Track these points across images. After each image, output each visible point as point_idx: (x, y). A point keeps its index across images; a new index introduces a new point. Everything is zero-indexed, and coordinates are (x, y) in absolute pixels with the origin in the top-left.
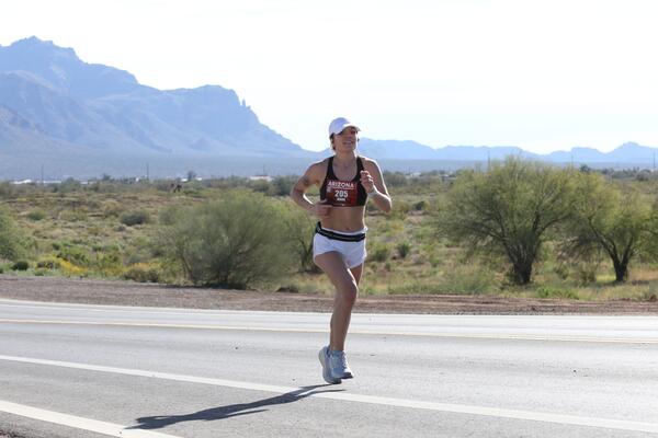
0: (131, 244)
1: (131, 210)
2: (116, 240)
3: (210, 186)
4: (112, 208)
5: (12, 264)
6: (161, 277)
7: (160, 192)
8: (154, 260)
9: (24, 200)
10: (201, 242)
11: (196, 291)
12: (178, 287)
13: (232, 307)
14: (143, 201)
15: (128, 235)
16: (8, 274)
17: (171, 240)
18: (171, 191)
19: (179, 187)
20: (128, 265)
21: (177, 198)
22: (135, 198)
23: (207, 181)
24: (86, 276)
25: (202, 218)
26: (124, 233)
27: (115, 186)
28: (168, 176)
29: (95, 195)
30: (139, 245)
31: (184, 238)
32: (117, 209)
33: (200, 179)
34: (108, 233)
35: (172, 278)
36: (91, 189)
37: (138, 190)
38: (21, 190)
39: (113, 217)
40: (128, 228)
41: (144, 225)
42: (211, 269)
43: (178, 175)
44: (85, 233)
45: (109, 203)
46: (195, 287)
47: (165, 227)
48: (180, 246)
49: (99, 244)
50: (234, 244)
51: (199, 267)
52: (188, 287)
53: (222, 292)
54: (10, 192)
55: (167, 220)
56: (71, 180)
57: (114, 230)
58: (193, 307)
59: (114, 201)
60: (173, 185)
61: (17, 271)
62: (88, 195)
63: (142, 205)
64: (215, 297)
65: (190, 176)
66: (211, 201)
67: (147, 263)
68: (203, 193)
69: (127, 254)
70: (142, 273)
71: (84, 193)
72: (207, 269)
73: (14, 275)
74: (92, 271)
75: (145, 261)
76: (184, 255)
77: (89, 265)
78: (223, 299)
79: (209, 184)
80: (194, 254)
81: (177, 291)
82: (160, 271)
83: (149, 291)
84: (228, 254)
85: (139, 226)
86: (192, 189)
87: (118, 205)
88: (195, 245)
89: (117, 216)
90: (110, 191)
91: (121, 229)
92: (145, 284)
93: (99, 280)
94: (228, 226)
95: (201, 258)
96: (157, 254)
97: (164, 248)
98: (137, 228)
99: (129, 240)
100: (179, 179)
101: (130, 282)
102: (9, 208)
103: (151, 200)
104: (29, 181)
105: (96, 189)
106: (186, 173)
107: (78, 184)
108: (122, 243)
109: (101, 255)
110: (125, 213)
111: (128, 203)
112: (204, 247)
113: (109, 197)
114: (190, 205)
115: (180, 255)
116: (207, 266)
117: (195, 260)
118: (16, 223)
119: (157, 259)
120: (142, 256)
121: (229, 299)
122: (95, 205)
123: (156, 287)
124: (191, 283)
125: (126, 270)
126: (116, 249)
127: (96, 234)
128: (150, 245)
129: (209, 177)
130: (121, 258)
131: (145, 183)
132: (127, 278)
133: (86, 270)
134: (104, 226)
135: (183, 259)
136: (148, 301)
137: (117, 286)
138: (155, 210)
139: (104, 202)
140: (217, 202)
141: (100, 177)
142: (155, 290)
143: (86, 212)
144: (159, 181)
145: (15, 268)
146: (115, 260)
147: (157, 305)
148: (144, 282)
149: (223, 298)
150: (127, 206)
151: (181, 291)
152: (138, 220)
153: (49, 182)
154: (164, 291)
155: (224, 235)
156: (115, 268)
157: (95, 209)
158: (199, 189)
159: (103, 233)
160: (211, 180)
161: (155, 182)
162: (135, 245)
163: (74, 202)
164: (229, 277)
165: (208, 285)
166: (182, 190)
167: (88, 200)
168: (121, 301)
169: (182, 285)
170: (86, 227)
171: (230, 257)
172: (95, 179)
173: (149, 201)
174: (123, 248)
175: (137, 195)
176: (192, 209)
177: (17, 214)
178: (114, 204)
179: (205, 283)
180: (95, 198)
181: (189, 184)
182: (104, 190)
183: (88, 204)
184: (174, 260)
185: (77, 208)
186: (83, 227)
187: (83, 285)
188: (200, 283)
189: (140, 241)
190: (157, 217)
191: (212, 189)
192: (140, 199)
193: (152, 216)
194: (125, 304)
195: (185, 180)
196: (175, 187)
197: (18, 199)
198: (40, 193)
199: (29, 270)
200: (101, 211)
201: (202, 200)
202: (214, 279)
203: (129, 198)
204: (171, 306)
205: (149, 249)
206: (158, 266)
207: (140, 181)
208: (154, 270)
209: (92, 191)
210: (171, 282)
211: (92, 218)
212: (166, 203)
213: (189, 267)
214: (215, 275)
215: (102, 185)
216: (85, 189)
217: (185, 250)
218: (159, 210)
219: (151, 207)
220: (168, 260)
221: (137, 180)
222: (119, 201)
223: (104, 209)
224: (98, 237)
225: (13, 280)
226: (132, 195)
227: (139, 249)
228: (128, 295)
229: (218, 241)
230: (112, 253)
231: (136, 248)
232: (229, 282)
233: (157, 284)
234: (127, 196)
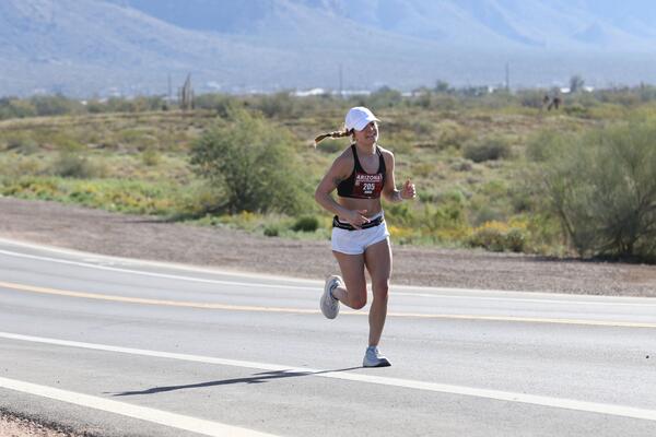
0: (480, 191)
1: (481, 138)
2: (456, 185)
3: (605, 100)
4: (451, 134)
5: (293, 221)
6: (528, 244)
7: (527, 109)
8: (515, 217)
9: (312, 120)
10: (592, 189)
11: (583, 266)
12: (554, 259)
13: (641, 293)
14: (499, 124)
15: (475, 177)
16: (287, 238)
17: (543, 185)
18: (545, 109)
19: (556, 101)
20: (477, 224)
21: (554, 119)
22: (487, 119)
23: (602, 91)
24: (409, 241)
25: (593, 152)
26: (469, 175)
27: (453, 98)
28: (540, 84)
29: (425, 113)
30: (493, 193)
31: (565, 181)
32: (458, 136)
33: (590, 89)
34: (444, 173)
35: (545, 246)
36: (417, 104)
37: (493, 106)
38: (307, 105)
39: (451, 148)
40: (476, 166)
41: (500, 162)
42: (607, 231)
43: (556, 83)
44: (409, 174)
45: (446, 127)
46: (581, 260)
47: (534, 164)
48: (558, 194)
49: (430, 192)
50: (642, 195)
51: (589, 228)
52: (570, 260)
53: (623, 269)
54: (289, 109)
55: (537, 154)
56: (385, 90)
57: (455, 169)
58: (577, 291)
59: (453, 123)
60: (547, 98)
61: (300, 234)
62: (413, 114)
63: (496, 129)
64: (613, 276)
65: (575, 84)
66: (607, 124)
67: (504, 221)
68: (595, 111)
69: (474, 208)
70: (497, 237)
71: (407, 111)
72: (599, 231)
73: (295, 239)
74: (419, 233)
75: (502, 217)
76: (564, 209)
77: (413, 224)
78: (625, 280)
79: (604, 96)
80: (580, 206)
81: (552, 266)
82: (526, 235)
83: (509, 265)
84: (634, 207)
85: (493, 163)
86: (576, 105)
87: (460, 129)
88: (582, 194)
89: (458, 147)
90: (449, 108)
91: (464, 168)
92: (500, 254)
93: (429, 247)
94: (633, 163)
95: (590, 214)
96: (522, 207)
97: (532, 199)
98: (491, 167)
99: (478, 185)
100: (556, 90)
101: (479, 251)
102: (288, 133)
103: (512, 122)
104: (318, 91)
105: (425, 104)
106: (568, 79)
107: (396, 97)
108: (467, 189)
109: (433, 209)
110: (471, 142)
111: (476, 126)
112: (596, 197)
113: (446, 116)
114: (574, 130)
115: (558, 209)
116: (599, 227)
117: (582, 218)
118: (299, 158)
119: (522, 216)
120: (496, 210)
121: (636, 279)
122: (423, 130)
123: (519, 259)
124: (574, 254)
125: (472, 233)
126: (455, 198)
127: (425, 175)
128: (510, 194)
129: (603, 86)
130: (465, 214)
131: (503, 95)
132: (473, 244)
133: (410, 232)
134: (438, 162)
135: (562, 214)
136: (507, 282)
137: (457, 258)
138: (518, 137)
139: (437, 126)
140: (617, 125)
141: (431, 85)
142: (518, 264)
143: (408, 140)
144: (526, 92)
145: (297, 228)
146: (455, 216)
147: (520, 288)
148: (502, 251)
149: (626, 278)
150: (474, 132)
151: (559, 266)
152: (492, 154)
153: (350, 93)
154: (531, 266)
155: (627, 178)
156: (454, 228)
157: (423, 136)
158: (589, 105)
159: (436, 174)
160: (609, 91)
161: (519, 92)
162: (486, 194)
163: (390, 125)
164: (635, 245)
165: (601, 258)
166: (561, 106)
167: (412, 121)
168: (464, 280)
169: (561, 256)
170: (409, 163)
171: (637, 212)
172: (423, 88)
173: (509, 124)
174: (468, 197)
175: (491, 114)
176: (577, 136)
177: (301, 143)
178: (454, 128)
179: (596, 253)
180: (423, 118)
181: (573, 96)
182: (438, 106)
183: (413, 128)
184: (548, 217)
185: (394, 135)
186: (404, 164)
187: (406, 255)
188: (588, 253)
189: (495, 186)
190: (521, 149)
191: (609, 105)
192: (495, 120)
193: (514, 147)
194: (472, 286)
195: (565, 90)
196: (551, 101)
197: (302, 120)
198: (338, 110)
199: (319, 231)
200: (433, 139)
201: (594, 122)
202: (611, 247)
203: (478, 118)
204: (542, 289)
205: (509, 200)
206: (523, 226)
207: (495, 91)
208: (516, 233)
209: (420, 108)
210: (543, 251)
211: (419, 150)
212: (535, 126)
213: (573, 228)
214: (612, 241)
215: (435, 97)
216: (408, 104)
217: (565, 202)
218: (525, 138)
219: (512, 133)
220: (539, 216)
221: (491, 90)
222: (462, 123)
223: (437, 135)
224: (427, 181)
225: (295, 247)
226: (482, 114)
227: (493, 199)
228: (475, 272)
229: (619, 188)
230: (449, 204)
231: (488, 198)
232: (635, 252)
233: (522, 254)
234: (473, 115)
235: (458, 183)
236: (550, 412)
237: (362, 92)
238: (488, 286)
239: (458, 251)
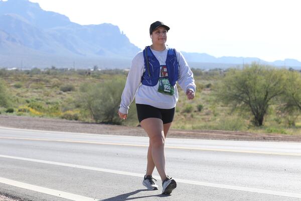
0: (65, 101)
1: (66, 84)
2: (57, 99)
3: (104, 73)
4: (56, 83)
5: (6, 109)
6: (80, 118)
7: (80, 76)
8: (76, 109)
9: (12, 78)
10: (100, 101)
11: (97, 125)
12: (88, 123)
13: (115, 134)
14: (71, 80)
15: (64, 97)
16: (4, 115)
17: (85, 100)
18: (86, 76)
19: (89, 73)
20: (64, 111)
21: (89, 79)
22: (67, 79)
23: (103, 71)
24: (42, 116)
25: (101, 90)
26: (62, 96)
27: (57, 72)
28: (83, 68)
29: (48, 76)
30: (69, 102)
31: (92, 98)
32: (58, 83)
33: (100, 70)
34: (54, 95)
35: (85, 119)
36: (46, 73)
37: (69, 74)
38: (11, 73)
39: (56, 87)
40: (64, 93)
41: (71, 92)
42: (104, 114)
43: (89, 67)
44: (42, 95)
45: (54, 81)
46: (97, 123)
47: (82, 93)
48: (89, 102)
49: (49, 101)
50: (116, 103)
51: (99, 113)
52: (93, 123)
53: (110, 126)
54: (5, 74)
55: (83, 90)
56: (36, 69)
57: (57, 94)
58: (95, 133)
59: (57, 80)
60: (86, 72)
61: (8, 113)
62: (44, 76)
63: (70, 82)
64: (106, 128)
65: (95, 68)
66: (105, 81)
67: (73, 111)
68: (102, 77)
69: (63, 106)
70: (70, 115)
71: (42, 75)
72: (102, 114)
73: (6, 115)
74: (45, 114)
75: (72, 109)
76: (91, 107)
77: (44, 111)
79: (104, 72)
80: (96, 106)
81: (87, 125)
82: (79, 115)
83: (74, 125)
84: (113, 107)
85: (69, 92)
86: (95, 75)
87: (59, 81)
88: (97, 103)
89: (58, 87)
90: (55, 74)
91: (60, 94)
92: (71, 121)
93: (49, 119)
94: (113, 93)
95: (99, 109)
96: (78, 106)
97: (81, 104)
98: (68, 93)
99: (64, 99)
100: (89, 70)
101: (64, 120)
102: (5, 82)
103: (75, 79)
104: (14, 69)
105: (48, 73)
106: (93, 66)
107: (39, 71)
108: (60, 100)
109: (50, 106)
110: (62, 86)
111: (64, 81)
112: (102, 104)
113: (55, 77)
114: (95, 82)
115: (89, 107)
117: (97, 110)
118: (8, 89)
119: (77, 109)
120: (70, 107)
121: (113, 129)
122: (48, 81)
123: (77, 123)
124: (94, 121)
125: (62, 114)
126: (57, 103)
127: (48, 96)
128: (74, 102)
129: (104, 69)
130: (60, 108)
131: (72, 71)
132: (63, 118)
133: (42, 114)
134: (52, 92)
135: (91, 109)
136: (73, 130)
137: (58, 122)
138: (77, 84)
139: (52, 80)
140: (108, 81)
141: (50, 67)
143: (43, 84)
144: (80, 70)
145: (7, 112)
146: (57, 109)
147: (77, 132)
148: (71, 120)
149: (110, 129)
151: (89, 125)
152: (69, 89)
153: (25, 69)
154: (81, 125)
155: (111, 98)
156: (57, 113)
157: (47, 83)
158: (100, 75)
159: (51, 95)
160: (106, 70)
161: (78, 70)
162: (67, 102)
163: (37, 80)
164: (113, 119)
165: (103, 123)
166: (91, 75)
167: (44, 78)
168: (60, 129)
169: (90, 122)
170: (43, 92)
171: (114, 109)
172: (48, 68)
173: (74, 80)
174: (61, 103)
175: (69, 77)
176: (96, 84)
177: (9, 85)
178: (57, 81)
179: (101, 121)
180: (47, 77)
181: (95, 72)
182: (52, 74)
183: (44, 81)
184: (86, 110)
185: (38, 83)
186: (41, 92)
187: (41, 121)
188: (99, 121)
189: (69, 99)
190: (78, 88)
191: (106, 75)
192: (70, 79)
193: (76, 87)
194: (62, 131)
195: (92, 70)
196: (88, 73)
197: (9, 77)
198: (21, 75)
199: (14, 113)
200: (50, 84)
201: (101, 80)
202: (106, 119)
203: (65, 78)
204: (84, 132)
205: (74, 104)
206: (79, 112)
207: (70, 70)
208: (76, 114)
209: (46, 75)
210: (85, 120)
211: (46, 88)
212: (83, 81)
213: (94, 113)
214: (106, 117)
215: (51, 71)
216: (43, 73)
217: (92, 105)
218: (79, 85)
219: (75, 83)
220: (83, 109)
221: (69, 69)
222: (59, 79)
223: (52, 83)
224: (49, 97)
225: (6, 117)
226: (66, 77)
227: (69, 104)
228: (63, 127)
229: (108, 101)
230: (55, 105)
231: (67, 103)
232: (113, 121)
233: (78, 121)
234: (63, 77)
235: (58, 98)
236: (87, 171)
237: (28, 69)
238: (67, 131)
239: (58, 120)
